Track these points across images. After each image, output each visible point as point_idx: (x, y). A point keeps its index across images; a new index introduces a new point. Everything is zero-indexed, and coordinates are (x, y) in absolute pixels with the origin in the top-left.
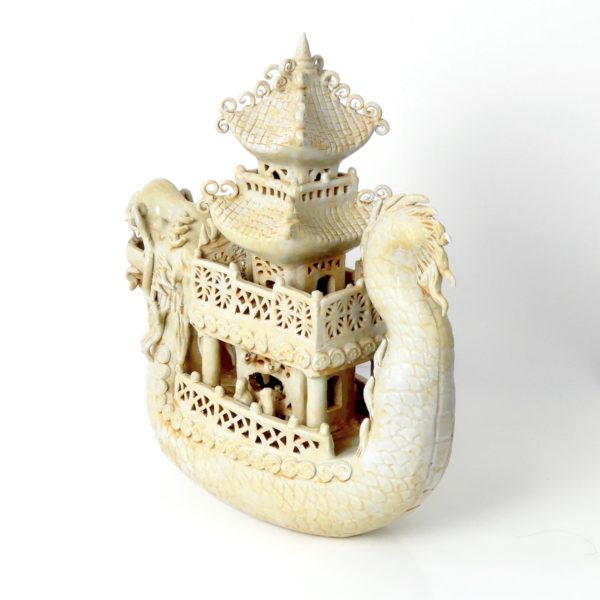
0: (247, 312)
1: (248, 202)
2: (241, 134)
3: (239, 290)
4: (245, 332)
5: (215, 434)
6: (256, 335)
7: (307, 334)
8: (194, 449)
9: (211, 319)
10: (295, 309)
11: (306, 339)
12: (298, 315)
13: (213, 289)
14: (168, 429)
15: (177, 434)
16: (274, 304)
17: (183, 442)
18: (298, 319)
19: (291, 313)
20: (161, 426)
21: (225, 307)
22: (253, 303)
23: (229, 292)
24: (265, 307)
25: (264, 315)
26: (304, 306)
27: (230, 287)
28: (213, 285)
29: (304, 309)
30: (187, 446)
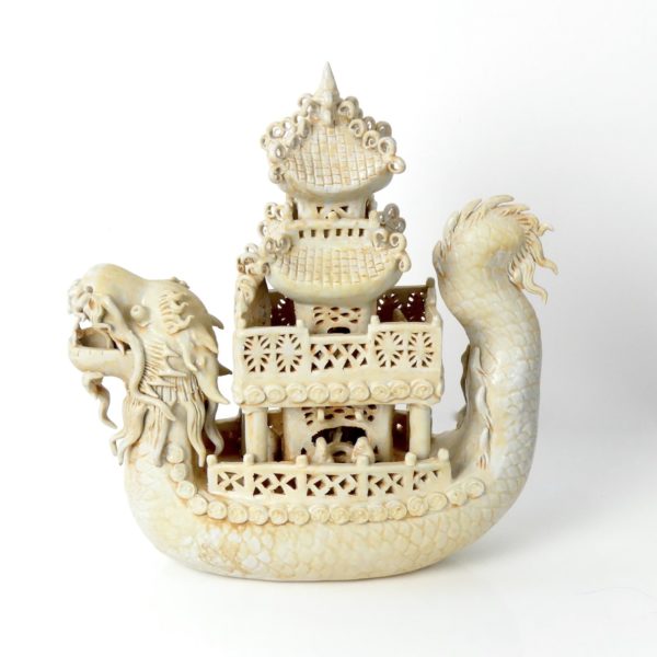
0: (329, 365)
1: (305, 251)
2: (306, 178)
3: (313, 346)
4: (333, 386)
5: (306, 508)
6: (350, 385)
7: (424, 364)
8: (273, 535)
9: (277, 388)
10: (405, 343)
11: (425, 369)
12: (411, 348)
13: (273, 356)
14: (221, 527)
15: (240, 528)
16: (370, 346)
17: (253, 533)
18: (410, 352)
19: (400, 348)
20: (208, 529)
21: (292, 369)
22: (337, 354)
23: (298, 352)
24: (356, 354)
25: (355, 362)
26: (420, 335)
27: (299, 346)
28: (273, 351)
29: (420, 338)
30: (262, 534)
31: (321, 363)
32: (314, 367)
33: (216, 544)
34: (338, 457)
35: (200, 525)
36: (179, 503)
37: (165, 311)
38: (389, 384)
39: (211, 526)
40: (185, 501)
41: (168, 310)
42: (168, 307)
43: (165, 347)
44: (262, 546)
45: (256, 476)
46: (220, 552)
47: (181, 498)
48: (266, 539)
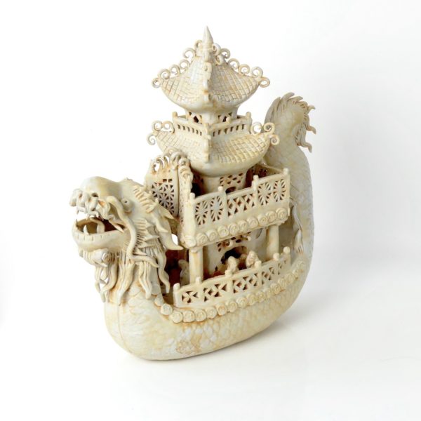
0: (236, 211)
3: (228, 201)
4: (241, 223)
5: (235, 300)
6: (248, 220)
7: (281, 199)
8: (219, 322)
9: (214, 231)
10: (272, 189)
11: (282, 201)
12: (275, 190)
13: (209, 213)
14: (191, 327)
15: (202, 324)
16: (255, 195)
17: (208, 325)
18: (274, 193)
19: (269, 192)
20: (184, 330)
21: (218, 218)
22: (239, 203)
23: (221, 207)
24: (248, 201)
25: (249, 206)
26: (279, 182)
27: (221, 203)
28: (209, 210)
29: (279, 184)
30: (213, 324)
31: (232, 211)
32: (229, 214)
33: (188, 338)
34: (242, 266)
35: (179, 329)
36: (163, 319)
37: (141, 199)
38: (267, 214)
39: (186, 327)
40: (166, 317)
41: (143, 198)
42: (142, 196)
43: (146, 221)
44: (213, 331)
45: (205, 290)
46: (190, 343)
47: (164, 316)
48: (215, 327)
